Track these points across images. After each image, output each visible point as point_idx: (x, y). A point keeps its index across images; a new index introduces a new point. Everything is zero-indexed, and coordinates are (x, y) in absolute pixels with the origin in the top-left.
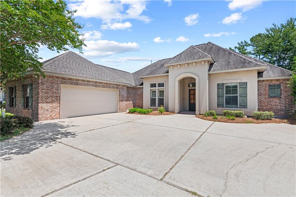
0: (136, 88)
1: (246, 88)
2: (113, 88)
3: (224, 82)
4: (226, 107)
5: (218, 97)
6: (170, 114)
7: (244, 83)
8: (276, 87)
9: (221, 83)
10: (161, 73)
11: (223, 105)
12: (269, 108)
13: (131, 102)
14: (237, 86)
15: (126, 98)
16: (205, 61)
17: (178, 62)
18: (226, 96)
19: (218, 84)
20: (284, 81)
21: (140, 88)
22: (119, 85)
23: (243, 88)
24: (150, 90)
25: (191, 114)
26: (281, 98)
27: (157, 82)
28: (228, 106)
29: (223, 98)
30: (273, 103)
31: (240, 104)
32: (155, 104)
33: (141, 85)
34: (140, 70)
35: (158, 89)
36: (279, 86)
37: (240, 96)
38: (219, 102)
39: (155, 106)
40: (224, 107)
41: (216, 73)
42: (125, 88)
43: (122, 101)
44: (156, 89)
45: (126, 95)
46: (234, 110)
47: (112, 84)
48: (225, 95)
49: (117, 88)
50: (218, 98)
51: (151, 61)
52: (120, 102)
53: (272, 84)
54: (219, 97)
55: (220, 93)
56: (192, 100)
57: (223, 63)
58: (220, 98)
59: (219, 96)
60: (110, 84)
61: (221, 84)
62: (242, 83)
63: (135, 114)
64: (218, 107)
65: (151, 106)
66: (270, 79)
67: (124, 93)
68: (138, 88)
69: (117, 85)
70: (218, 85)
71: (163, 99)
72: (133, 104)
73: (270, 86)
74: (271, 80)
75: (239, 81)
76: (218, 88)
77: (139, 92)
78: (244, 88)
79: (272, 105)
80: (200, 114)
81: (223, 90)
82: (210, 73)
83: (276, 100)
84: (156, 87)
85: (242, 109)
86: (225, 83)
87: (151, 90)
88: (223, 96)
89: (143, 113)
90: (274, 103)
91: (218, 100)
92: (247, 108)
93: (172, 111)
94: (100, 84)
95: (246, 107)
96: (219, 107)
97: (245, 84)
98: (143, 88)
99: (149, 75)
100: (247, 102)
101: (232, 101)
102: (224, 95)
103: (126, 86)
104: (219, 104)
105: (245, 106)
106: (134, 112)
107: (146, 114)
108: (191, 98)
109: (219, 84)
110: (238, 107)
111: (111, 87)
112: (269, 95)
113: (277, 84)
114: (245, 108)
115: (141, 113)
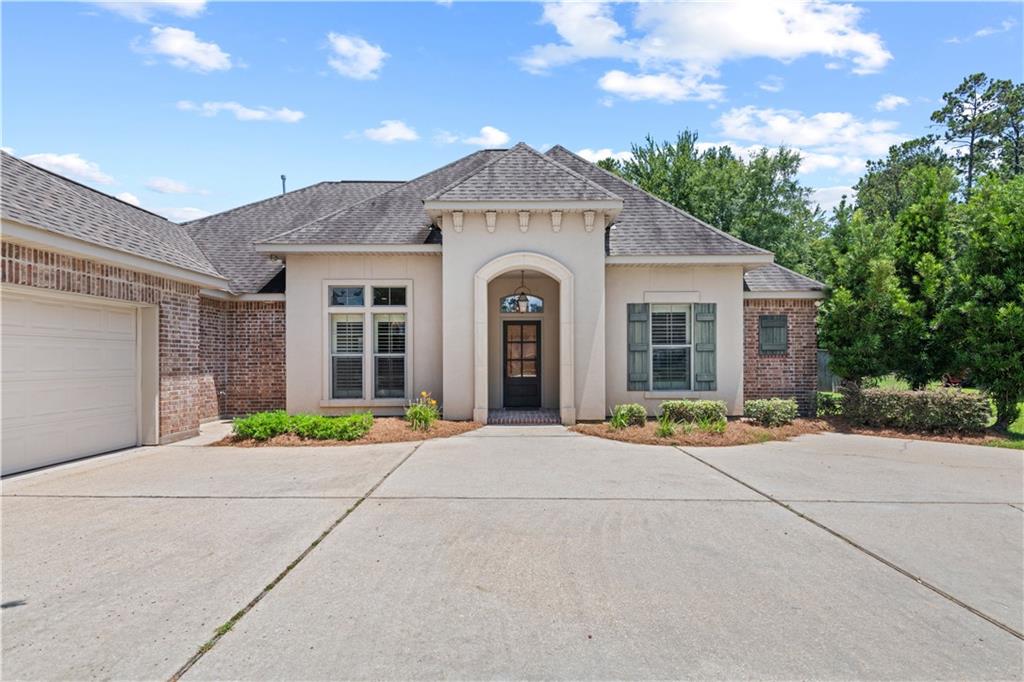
0: (236, 305)
1: (713, 322)
2: (127, 294)
3: (650, 299)
4: (654, 389)
5: (631, 351)
6: (463, 431)
7: (709, 305)
8: (775, 324)
9: (641, 301)
10: (391, 240)
11: (646, 382)
12: (759, 386)
13: (209, 379)
14: (683, 315)
15: (195, 359)
16: (596, 213)
17: (489, 200)
18: (654, 351)
19: (629, 305)
20: (794, 305)
21: (258, 304)
22: (160, 282)
23: (705, 321)
24: (326, 316)
25: (540, 424)
26: (787, 355)
27: (369, 279)
28: (660, 384)
29: (647, 357)
30: (769, 372)
31: (696, 376)
32: (360, 386)
33: (266, 289)
34: (226, 214)
35: (375, 315)
36: (783, 318)
37: (696, 350)
38: (634, 373)
39: (360, 397)
40: (648, 390)
41: (626, 265)
42: (193, 302)
43: (175, 373)
44: (362, 314)
45: (194, 342)
46: (693, 399)
47: (119, 271)
48: (652, 347)
49: (148, 296)
50: (631, 357)
51: (283, 178)
52: (167, 382)
53: (767, 313)
54: (634, 352)
55: (638, 339)
56: (514, 364)
57: (640, 229)
58: (637, 356)
59: (632, 349)
60: (106, 270)
61: (638, 304)
62: (702, 304)
63: (278, 444)
64: (629, 389)
65: (334, 397)
66: (762, 297)
67: (186, 327)
68: (249, 304)
69: (147, 278)
70: (631, 307)
71: (401, 361)
72: (218, 390)
73: (762, 318)
74: (766, 302)
75: (693, 299)
76: (629, 321)
77: (252, 327)
78: (709, 321)
79: (768, 377)
80: (578, 422)
81: (647, 327)
82: (612, 261)
83: (776, 362)
84: (362, 303)
85: (703, 393)
86: (653, 304)
87: (332, 316)
88: (645, 348)
89: (330, 436)
90: (771, 372)
91: (631, 361)
92: (715, 389)
93: (464, 413)
94: (41, 266)
95: (712, 385)
96: (635, 390)
97: (711, 310)
98: (282, 305)
99: (325, 243)
100: (715, 369)
101: (672, 368)
102: (648, 345)
103: (195, 288)
104: (635, 377)
105: (709, 384)
106: (274, 433)
107: (350, 439)
108: (509, 357)
109: (634, 305)
110: (690, 388)
111: (115, 290)
112: (760, 347)
113: (778, 313)
114: (710, 389)
115: (323, 438)
